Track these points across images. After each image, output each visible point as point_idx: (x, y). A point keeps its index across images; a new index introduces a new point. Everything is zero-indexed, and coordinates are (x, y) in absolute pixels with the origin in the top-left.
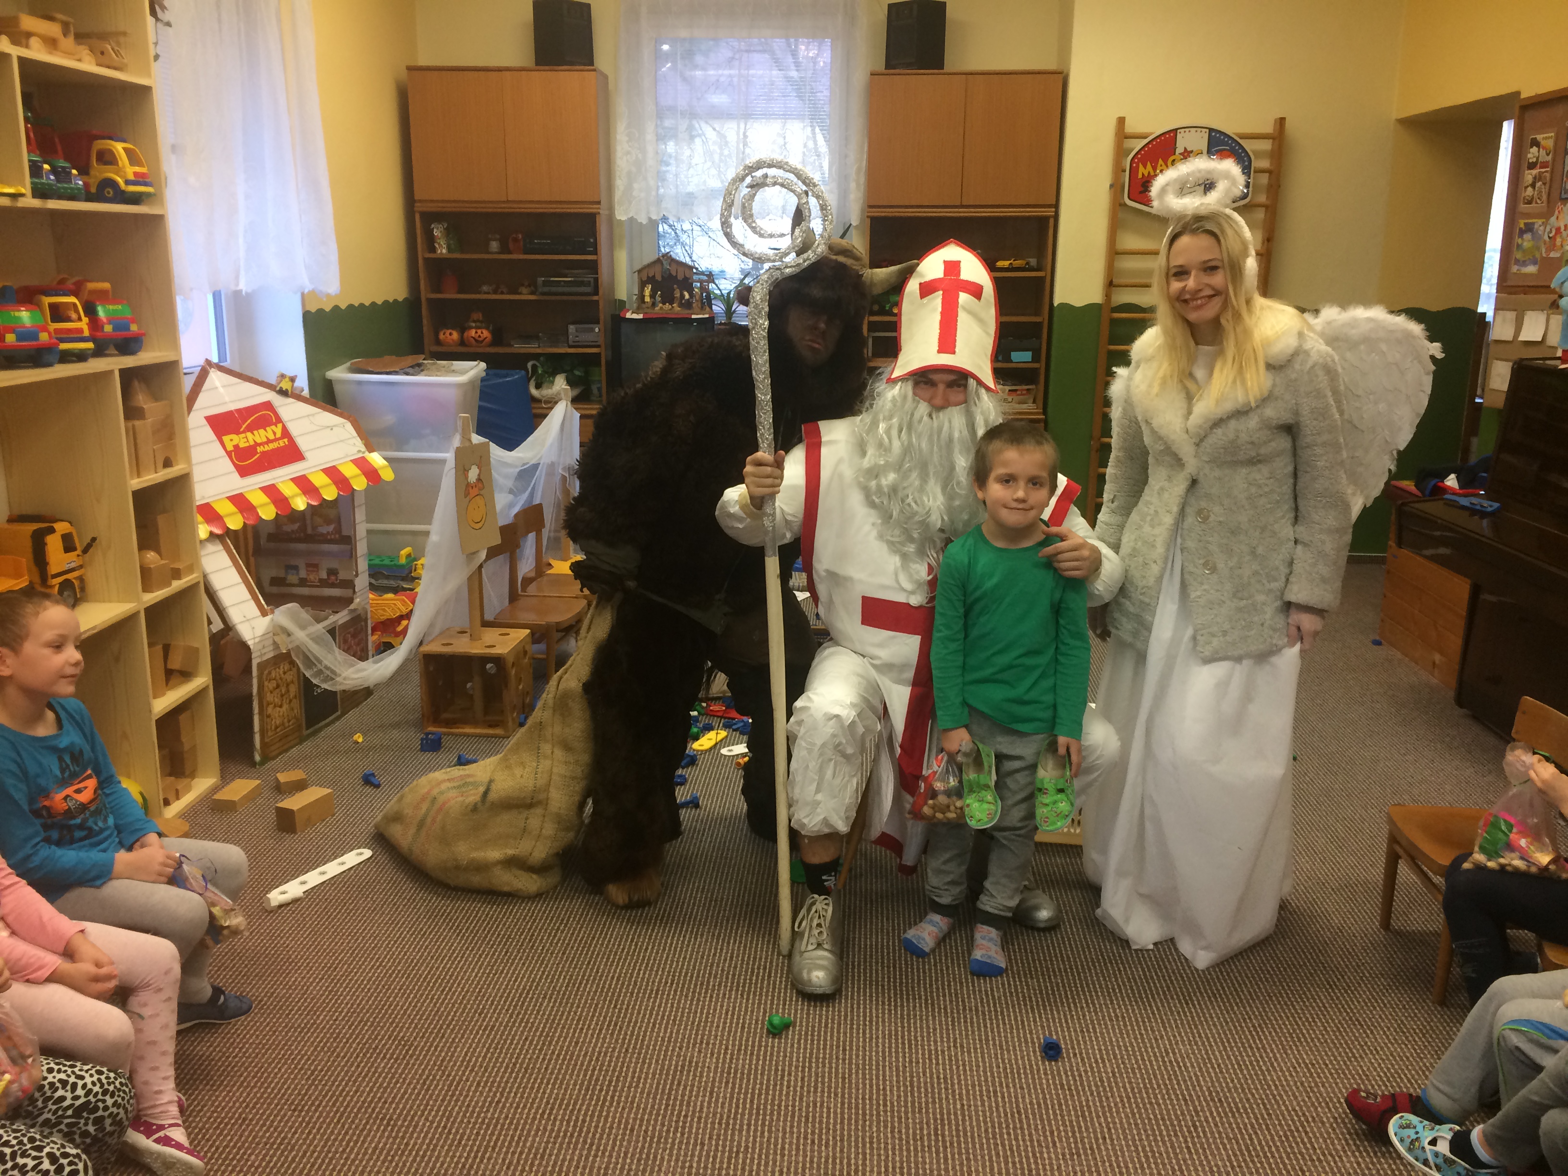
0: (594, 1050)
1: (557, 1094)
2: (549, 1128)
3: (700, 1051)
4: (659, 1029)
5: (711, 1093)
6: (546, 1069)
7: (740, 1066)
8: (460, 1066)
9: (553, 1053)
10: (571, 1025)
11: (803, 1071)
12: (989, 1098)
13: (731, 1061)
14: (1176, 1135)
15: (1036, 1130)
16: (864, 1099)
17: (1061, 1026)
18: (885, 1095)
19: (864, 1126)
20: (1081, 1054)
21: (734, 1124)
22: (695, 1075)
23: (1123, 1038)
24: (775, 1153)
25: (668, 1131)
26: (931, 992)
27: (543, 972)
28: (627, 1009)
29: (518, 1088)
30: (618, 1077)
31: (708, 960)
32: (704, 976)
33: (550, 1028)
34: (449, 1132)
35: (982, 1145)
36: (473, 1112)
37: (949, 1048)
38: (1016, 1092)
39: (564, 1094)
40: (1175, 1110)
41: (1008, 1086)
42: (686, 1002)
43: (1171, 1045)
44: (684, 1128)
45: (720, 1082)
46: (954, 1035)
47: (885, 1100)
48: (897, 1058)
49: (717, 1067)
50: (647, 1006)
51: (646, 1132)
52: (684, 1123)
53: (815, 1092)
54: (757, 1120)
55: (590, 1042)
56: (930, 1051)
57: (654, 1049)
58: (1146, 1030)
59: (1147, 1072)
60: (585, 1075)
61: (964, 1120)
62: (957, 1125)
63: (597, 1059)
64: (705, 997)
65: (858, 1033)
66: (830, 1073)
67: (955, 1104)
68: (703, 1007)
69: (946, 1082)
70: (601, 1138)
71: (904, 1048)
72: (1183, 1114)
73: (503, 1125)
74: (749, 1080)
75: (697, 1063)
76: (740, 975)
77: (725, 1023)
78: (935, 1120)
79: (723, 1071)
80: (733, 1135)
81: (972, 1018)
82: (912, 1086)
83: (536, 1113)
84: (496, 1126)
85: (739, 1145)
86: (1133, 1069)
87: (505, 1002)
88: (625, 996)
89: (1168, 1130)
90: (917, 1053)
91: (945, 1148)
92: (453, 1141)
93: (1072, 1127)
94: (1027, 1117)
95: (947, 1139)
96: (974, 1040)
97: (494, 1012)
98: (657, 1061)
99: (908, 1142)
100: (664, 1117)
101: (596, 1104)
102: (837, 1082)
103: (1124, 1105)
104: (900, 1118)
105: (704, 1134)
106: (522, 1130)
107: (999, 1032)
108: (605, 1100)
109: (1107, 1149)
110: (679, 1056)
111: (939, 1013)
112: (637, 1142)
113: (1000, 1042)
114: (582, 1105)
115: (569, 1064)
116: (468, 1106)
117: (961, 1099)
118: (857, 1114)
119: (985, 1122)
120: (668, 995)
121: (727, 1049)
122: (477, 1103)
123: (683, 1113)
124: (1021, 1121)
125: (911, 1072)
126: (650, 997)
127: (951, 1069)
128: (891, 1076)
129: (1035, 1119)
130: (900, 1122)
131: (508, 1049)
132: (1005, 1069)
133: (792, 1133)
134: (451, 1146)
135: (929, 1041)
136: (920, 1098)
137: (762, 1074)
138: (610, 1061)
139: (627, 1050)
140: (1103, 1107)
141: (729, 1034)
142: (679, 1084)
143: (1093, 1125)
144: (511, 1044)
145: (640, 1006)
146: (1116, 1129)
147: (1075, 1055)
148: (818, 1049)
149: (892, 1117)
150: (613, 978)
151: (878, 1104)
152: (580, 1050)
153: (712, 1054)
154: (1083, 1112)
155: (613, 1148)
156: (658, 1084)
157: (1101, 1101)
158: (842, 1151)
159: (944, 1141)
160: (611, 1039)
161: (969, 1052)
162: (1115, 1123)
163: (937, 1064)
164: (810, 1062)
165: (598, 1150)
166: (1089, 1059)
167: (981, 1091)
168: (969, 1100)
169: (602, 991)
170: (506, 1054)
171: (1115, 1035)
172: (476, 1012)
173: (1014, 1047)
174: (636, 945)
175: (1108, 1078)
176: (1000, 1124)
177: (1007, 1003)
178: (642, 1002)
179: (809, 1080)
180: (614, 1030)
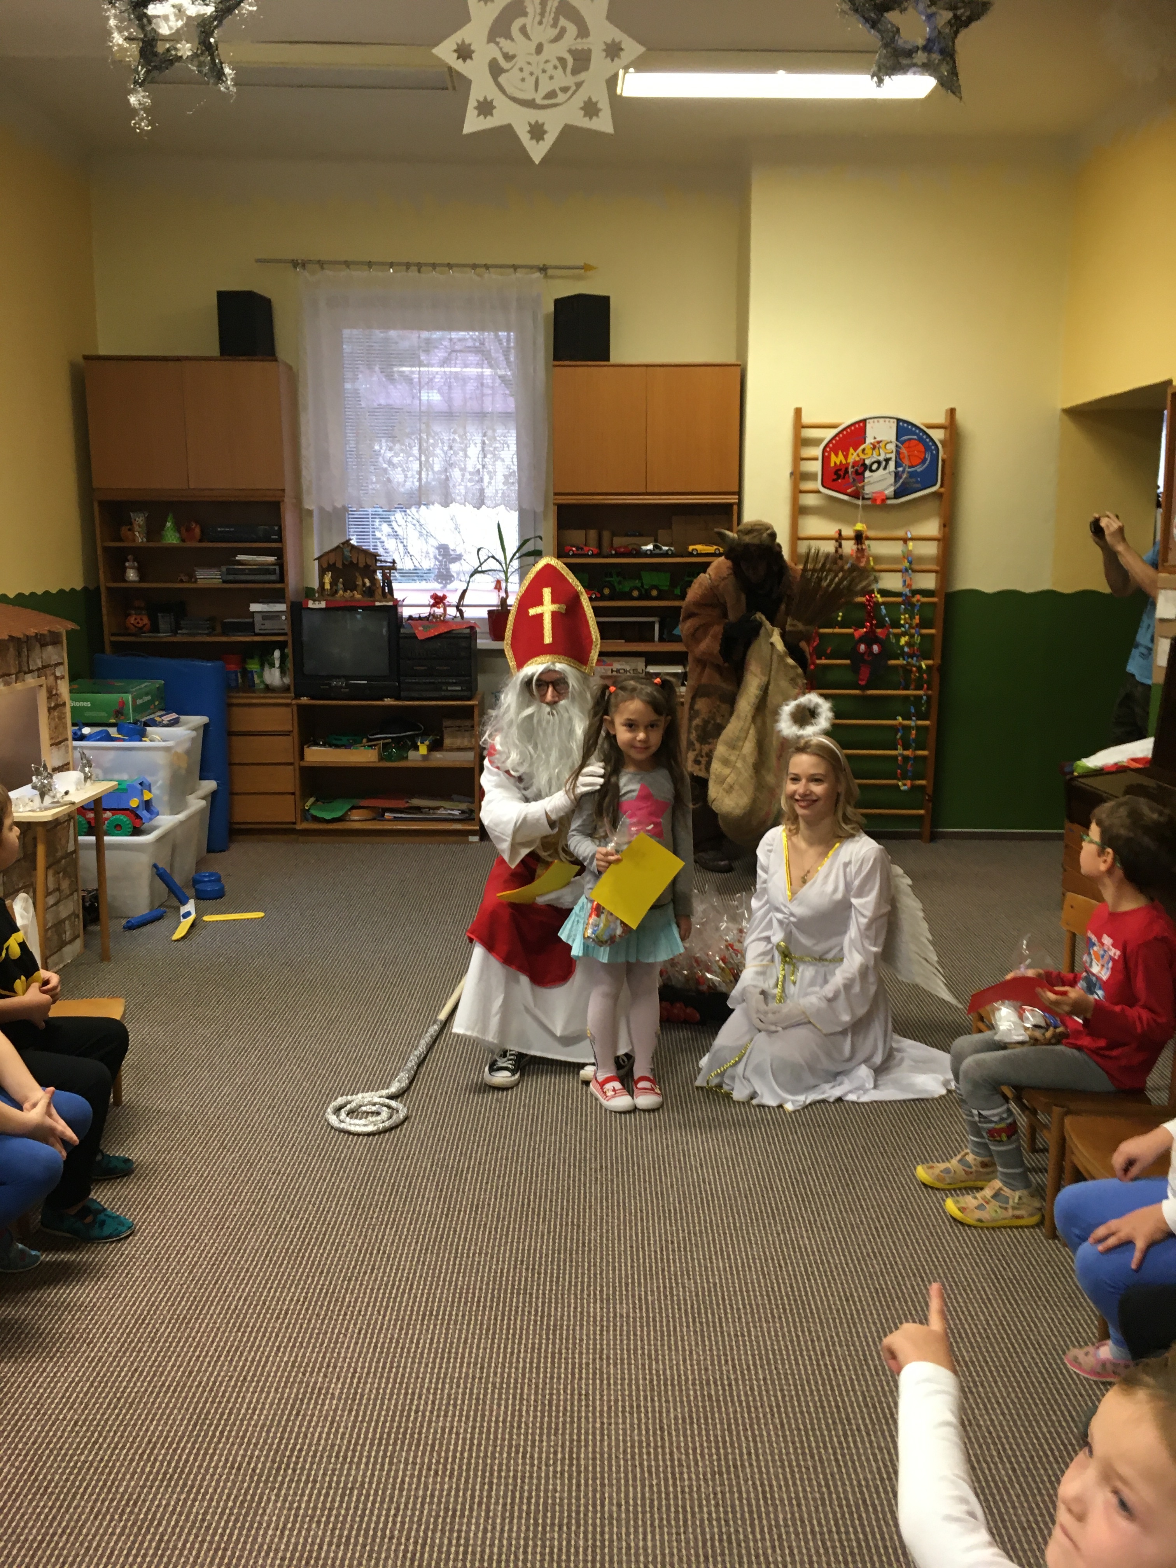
0: (209, 1379)
1: (162, 1431)
2: (147, 1470)
3: (325, 1376)
4: (284, 1353)
5: (332, 1423)
6: (153, 1403)
7: (367, 1391)
8: (58, 1404)
9: (163, 1385)
10: (187, 1352)
11: (435, 1394)
12: (631, 1414)
13: (358, 1387)
14: (825, 1448)
15: (678, 1448)
16: (497, 1422)
17: (715, 1330)
18: (520, 1416)
19: (493, 1453)
20: (733, 1360)
21: (353, 1457)
22: (316, 1403)
23: (778, 1341)
24: (394, 1488)
25: (279, 1469)
26: (582, 1299)
27: (165, 1294)
28: (251, 1332)
29: (119, 1426)
30: (231, 1409)
31: (347, 1273)
32: (340, 1292)
33: (164, 1357)
34: (36, 1480)
35: (618, 1466)
36: (66, 1454)
37: (594, 1360)
38: (661, 1406)
39: (169, 1431)
40: (826, 1418)
41: (653, 1400)
42: (316, 1321)
43: (827, 1346)
44: (296, 1463)
45: (343, 1411)
46: (601, 1345)
47: (520, 1422)
48: (538, 1374)
49: (341, 1393)
50: (274, 1327)
51: (254, 1470)
52: (298, 1457)
53: (446, 1416)
54: (377, 1452)
55: (206, 1371)
56: (574, 1364)
57: (275, 1376)
58: (803, 1331)
59: (800, 1378)
60: (195, 1409)
61: (602, 1441)
62: (594, 1446)
63: (211, 1390)
64: (338, 1315)
65: (499, 1348)
66: (464, 1394)
67: (594, 1422)
68: (335, 1325)
69: (587, 1399)
70: (203, 1479)
71: (546, 1363)
72: (834, 1423)
73: (96, 1469)
74: (374, 1405)
75: (320, 1389)
76: (379, 1289)
77: (356, 1343)
78: (571, 1441)
79: (347, 1398)
80: (350, 1469)
81: (622, 1326)
82: (550, 1405)
83: (135, 1454)
84: (89, 1469)
85: (355, 1481)
86: (786, 1374)
87: (118, 1329)
88: (251, 1317)
89: (817, 1442)
90: (559, 1368)
91: (579, 1473)
92: (39, 1488)
93: (717, 1442)
94: (670, 1434)
95: (582, 1462)
96: (622, 1350)
97: (104, 1342)
98: (277, 1390)
99: (539, 1468)
100: (277, 1452)
101: (203, 1441)
102: (470, 1406)
103: (773, 1415)
104: (534, 1441)
105: (318, 1469)
106: (117, 1474)
107: (649, 1340)
108: (213, 1436)
109: (751, 1465)
110: (301, 1382)
111: (588, 1322)
112: (243, 1482)
113: (649, 1350)
114: (187, 1442)
115: (179, 1396)
116: (61, 1448)
117: (602, 1416)
118: (488, 1439)
119: (625, 1441)
120: (299, 1314)
121: (355, 1371)
122: (71, 1444)
123: (298, 1447)
124: (662, 1439)
125: (551, 1389)
126: (278, 1318)
127: (594, 1384)
128: (529, 1395)
129: (678, 1436)
130: (533, 1446)
131: (114, 1382)
132: (651, 1381)
133: (414, 1463)
134: (35, 1494)
135: (573, 1353)
136: (557, 1417)
137: (390, 1400)
138: (225, 1392)
139: (245, 1378)
140: (750, 1418)
141: (359, 1356)
142: (298, 1414)
143: (739, 1438)
144: (118, 1376)
145: (266, 1329)
146: (762, 1442)
147: (726, 1361)
148: (454, 1367)
149: (526, 1440)
150: (240, 1298)
151: (512, 1426)
152: (193, 1381)
153: (338, 1379)
154: (729, 1425)
155: (215, 1490)
156: (275, 1414)
157: (749, 1412)
158: (466, 1482)
159: (579, 1466)
160: (229, 1367)
161: (615, 1365)
162: (761, 1436)
163: (580, 1379)
164: (444, 1383)
165: (198, 1492)
166: (741, 1365)
167: (624, 1407)
168: (609, 1417)
169: (226, 1313)
170: (111, 1388)
171: (770, 1338)
172: (84, 1341)
173: (663, 1356)
174: (271, 1261)
175: (759, 1387)
176: (640, 1442)
177: (660, 1308)
178: (269, 1323)
179: (441, 1404)
180: (233, 1356)
